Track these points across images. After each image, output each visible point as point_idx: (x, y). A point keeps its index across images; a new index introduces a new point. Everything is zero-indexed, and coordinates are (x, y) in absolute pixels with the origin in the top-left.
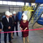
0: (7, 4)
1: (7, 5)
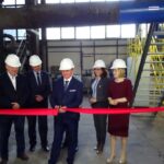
0: (72, 37)
1: (75, 40)
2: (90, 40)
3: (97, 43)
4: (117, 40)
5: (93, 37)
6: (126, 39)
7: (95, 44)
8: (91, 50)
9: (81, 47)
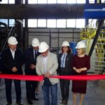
2: (56, 28)
3: (60, 31)
4: (74, 29)
5: (58, 27)
6: (79, 29)
7: (59, 31)
8: (56, 35)
9: (50, 33)
